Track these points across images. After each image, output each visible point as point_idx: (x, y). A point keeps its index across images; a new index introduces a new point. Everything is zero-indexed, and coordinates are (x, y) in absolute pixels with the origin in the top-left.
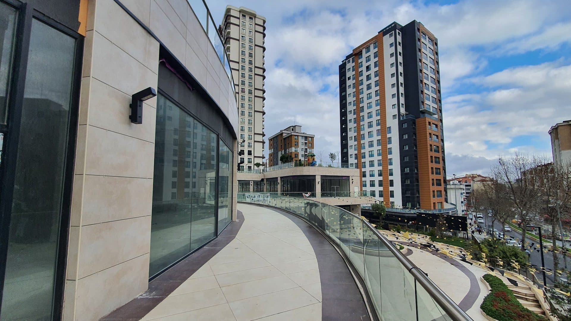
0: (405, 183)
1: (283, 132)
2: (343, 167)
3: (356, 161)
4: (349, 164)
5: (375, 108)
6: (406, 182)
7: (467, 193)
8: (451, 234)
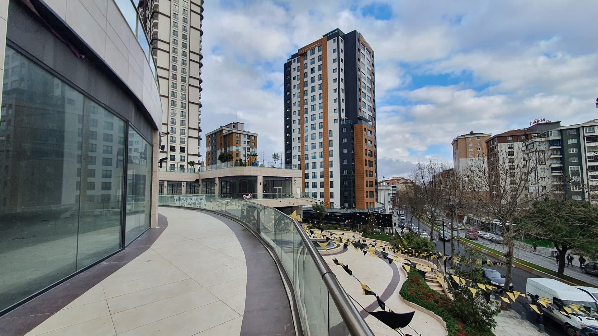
1: (224, 128)
2: (286, 168)
3: (299, 163)
4: (293, 165)
5: (318, 112)
6: (345, 183)
7: (393, 194)
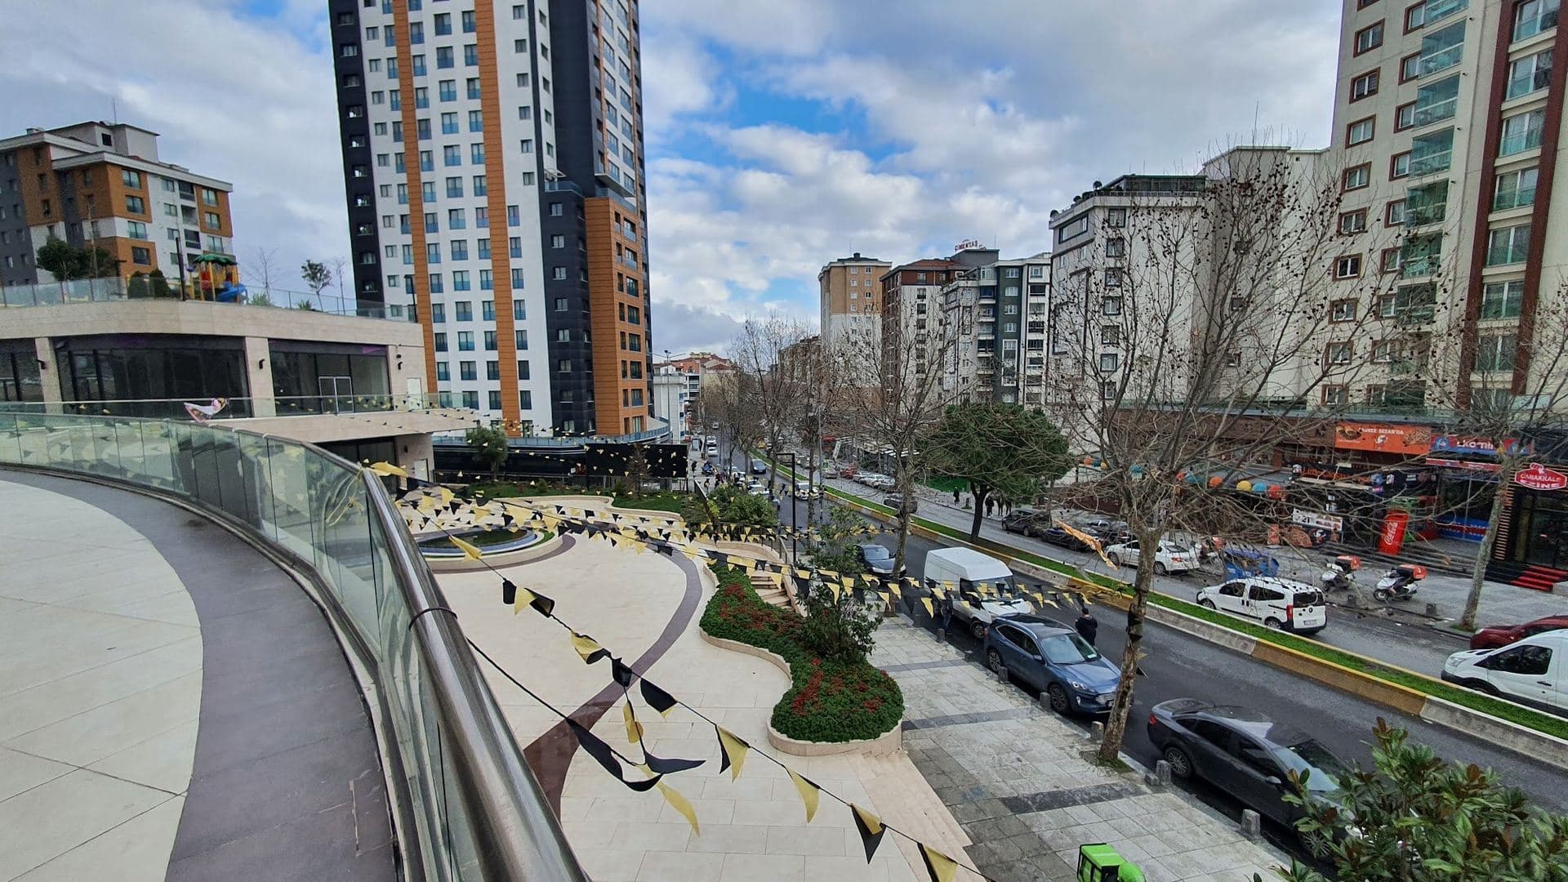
0: (560, 369)
2: (362, 312)
3: (408, 299)
4: (386, 306)
5: (466, 139)
6: (563, 367)
7: (692, 394)
8: (658, 488)
